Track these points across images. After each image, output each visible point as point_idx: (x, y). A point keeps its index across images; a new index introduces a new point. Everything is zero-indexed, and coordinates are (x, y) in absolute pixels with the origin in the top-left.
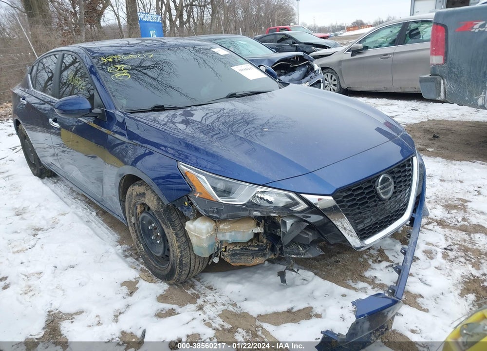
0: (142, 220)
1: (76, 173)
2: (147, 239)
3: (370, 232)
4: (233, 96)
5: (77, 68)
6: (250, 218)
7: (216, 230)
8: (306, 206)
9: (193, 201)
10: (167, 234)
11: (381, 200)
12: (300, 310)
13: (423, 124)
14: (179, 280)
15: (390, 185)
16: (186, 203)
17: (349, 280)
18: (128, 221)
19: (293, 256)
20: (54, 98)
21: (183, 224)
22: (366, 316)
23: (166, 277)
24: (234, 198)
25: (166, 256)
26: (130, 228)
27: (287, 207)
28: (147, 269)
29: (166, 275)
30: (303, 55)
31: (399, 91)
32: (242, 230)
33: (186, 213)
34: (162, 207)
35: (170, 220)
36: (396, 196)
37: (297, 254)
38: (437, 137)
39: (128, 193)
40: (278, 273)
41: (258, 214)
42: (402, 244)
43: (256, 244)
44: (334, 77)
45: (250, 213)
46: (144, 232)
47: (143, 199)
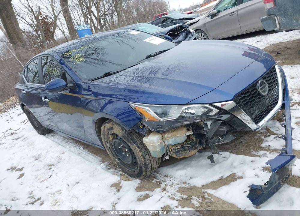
0: (114, 144)
1: (65, 126)
2: (119, 155)
3: (260, 118)
4: (149, 56)
5: (49, 65)
6: (182, 126)
7: (163, 138)
8: (217, 111)
9: (145, 124)
10: (132, 149)
11: (262, 96)
12: (227, 177)
13: (268, 48)
14: (146, 175)
15: (265, 86)
16: (141, 127)
17: (252, 151)
18: (105, 147)
19: (216, 144)
20: (42, 85)
21: (141, 140)
22: (278, 169)
23: (138, 176)
24: (171, 116)
25: (134, 162)
26: (108, 151)
27: (205, 114)
28: (124, 174)
29: (137, 174)
30: (182, 25)
31: (246, 32)
32: (179, 135)
33: (142, 132)
34: (125, 133)
35: (132, 140)
36: (271, 92)
37: (218, 142)
38: (280, 53)
39: (102, 129)
40: (208, 157)
41: (188, 123)
42: (280, 122)
43: (189, 143)
44: (203, 34)
45: (182, 124)
46: (117, 151)
47: (112, 130)
